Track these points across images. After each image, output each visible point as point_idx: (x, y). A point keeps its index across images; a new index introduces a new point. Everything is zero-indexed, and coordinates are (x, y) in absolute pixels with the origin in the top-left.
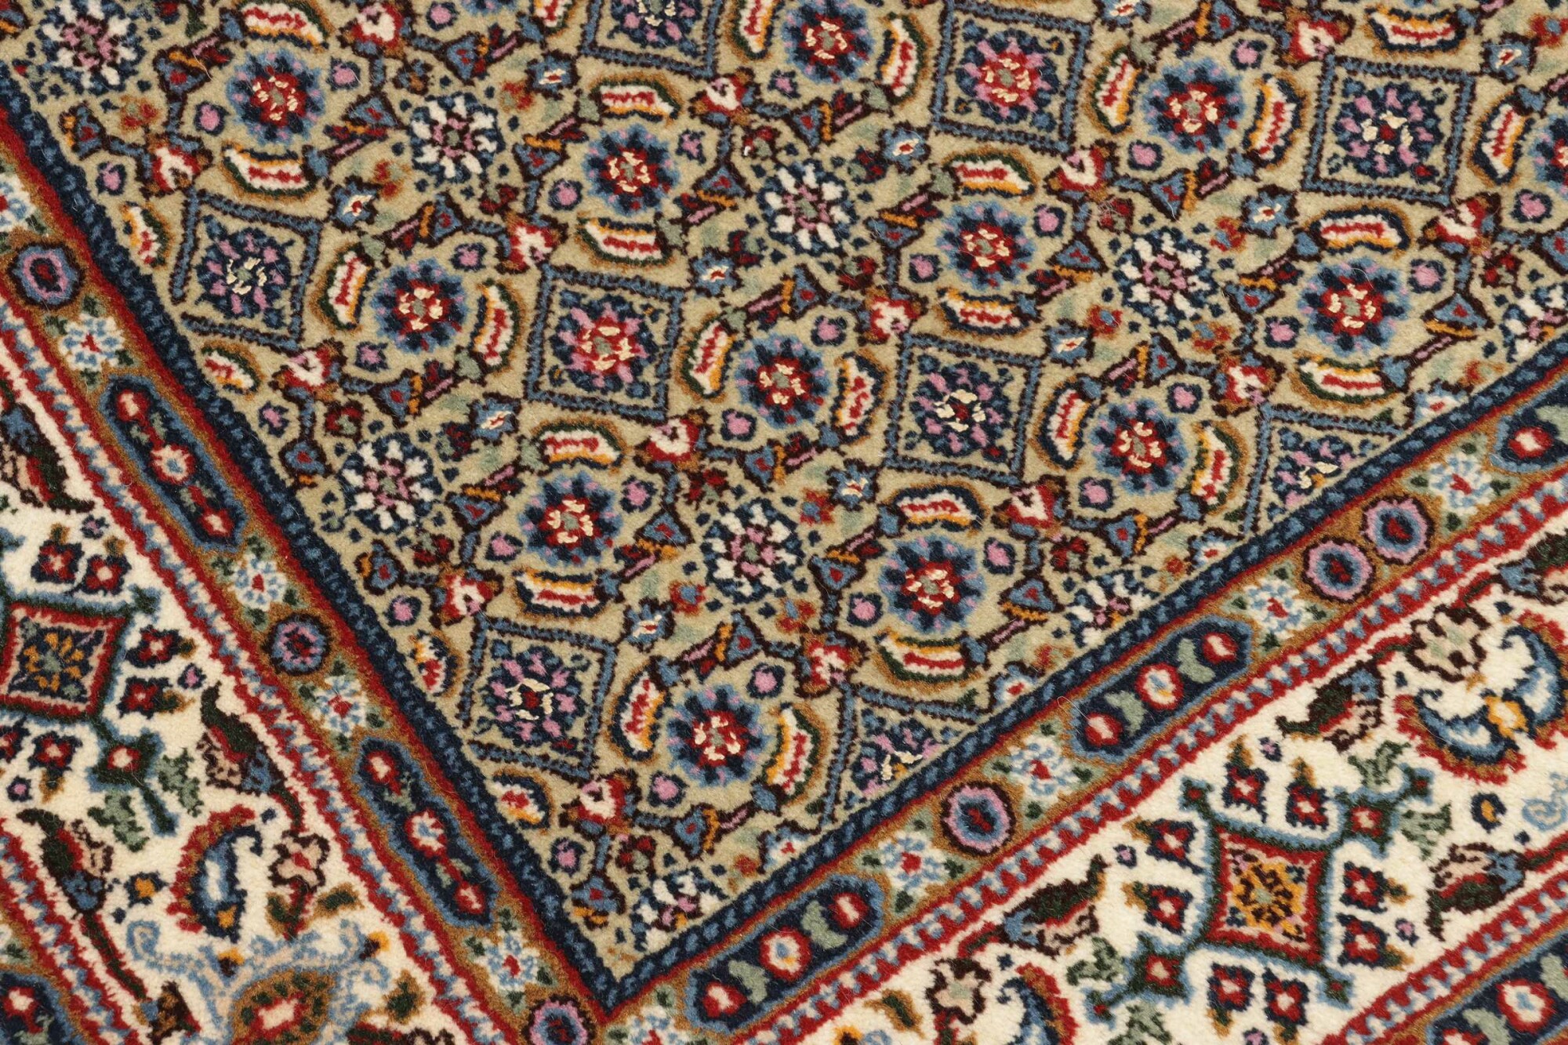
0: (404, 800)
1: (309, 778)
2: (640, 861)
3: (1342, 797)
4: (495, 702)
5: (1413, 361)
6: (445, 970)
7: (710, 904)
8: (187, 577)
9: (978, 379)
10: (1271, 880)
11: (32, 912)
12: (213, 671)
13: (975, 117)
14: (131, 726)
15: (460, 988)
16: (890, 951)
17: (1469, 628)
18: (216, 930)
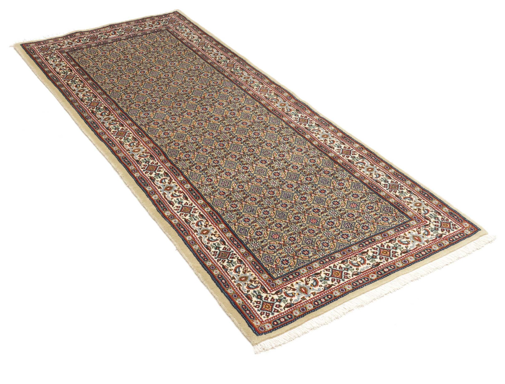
0: (256, 265)
1: (247, 263)
2: (277, 270)
3: (344, 268)
4: (264, 259)
5: (351, 240)
6: (259, 276)
7: (284, 273)
8: (236, 250)
9: (310, 240)
10: (337, 273)
11: (221, 271)
12: (238, 256)
13: (310, 223)
14: (231, 259)
15: (260, 278)
16: (301, 277)
17: (356, 257)
18: (237, 273)
